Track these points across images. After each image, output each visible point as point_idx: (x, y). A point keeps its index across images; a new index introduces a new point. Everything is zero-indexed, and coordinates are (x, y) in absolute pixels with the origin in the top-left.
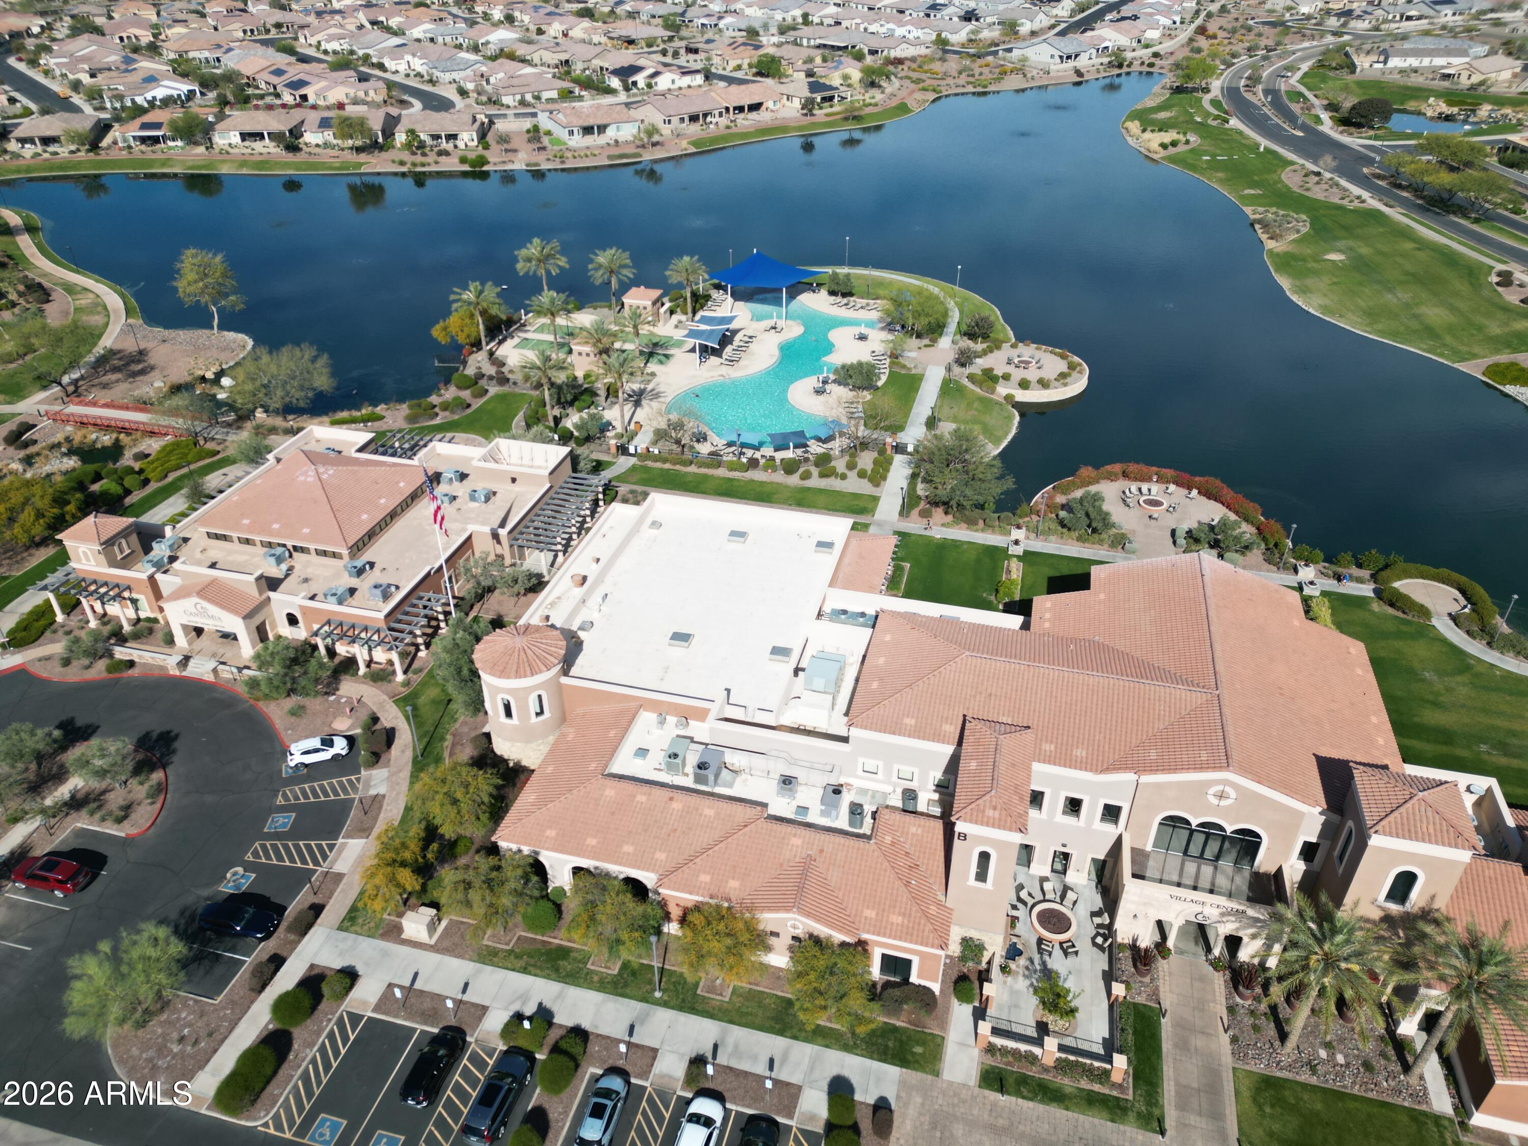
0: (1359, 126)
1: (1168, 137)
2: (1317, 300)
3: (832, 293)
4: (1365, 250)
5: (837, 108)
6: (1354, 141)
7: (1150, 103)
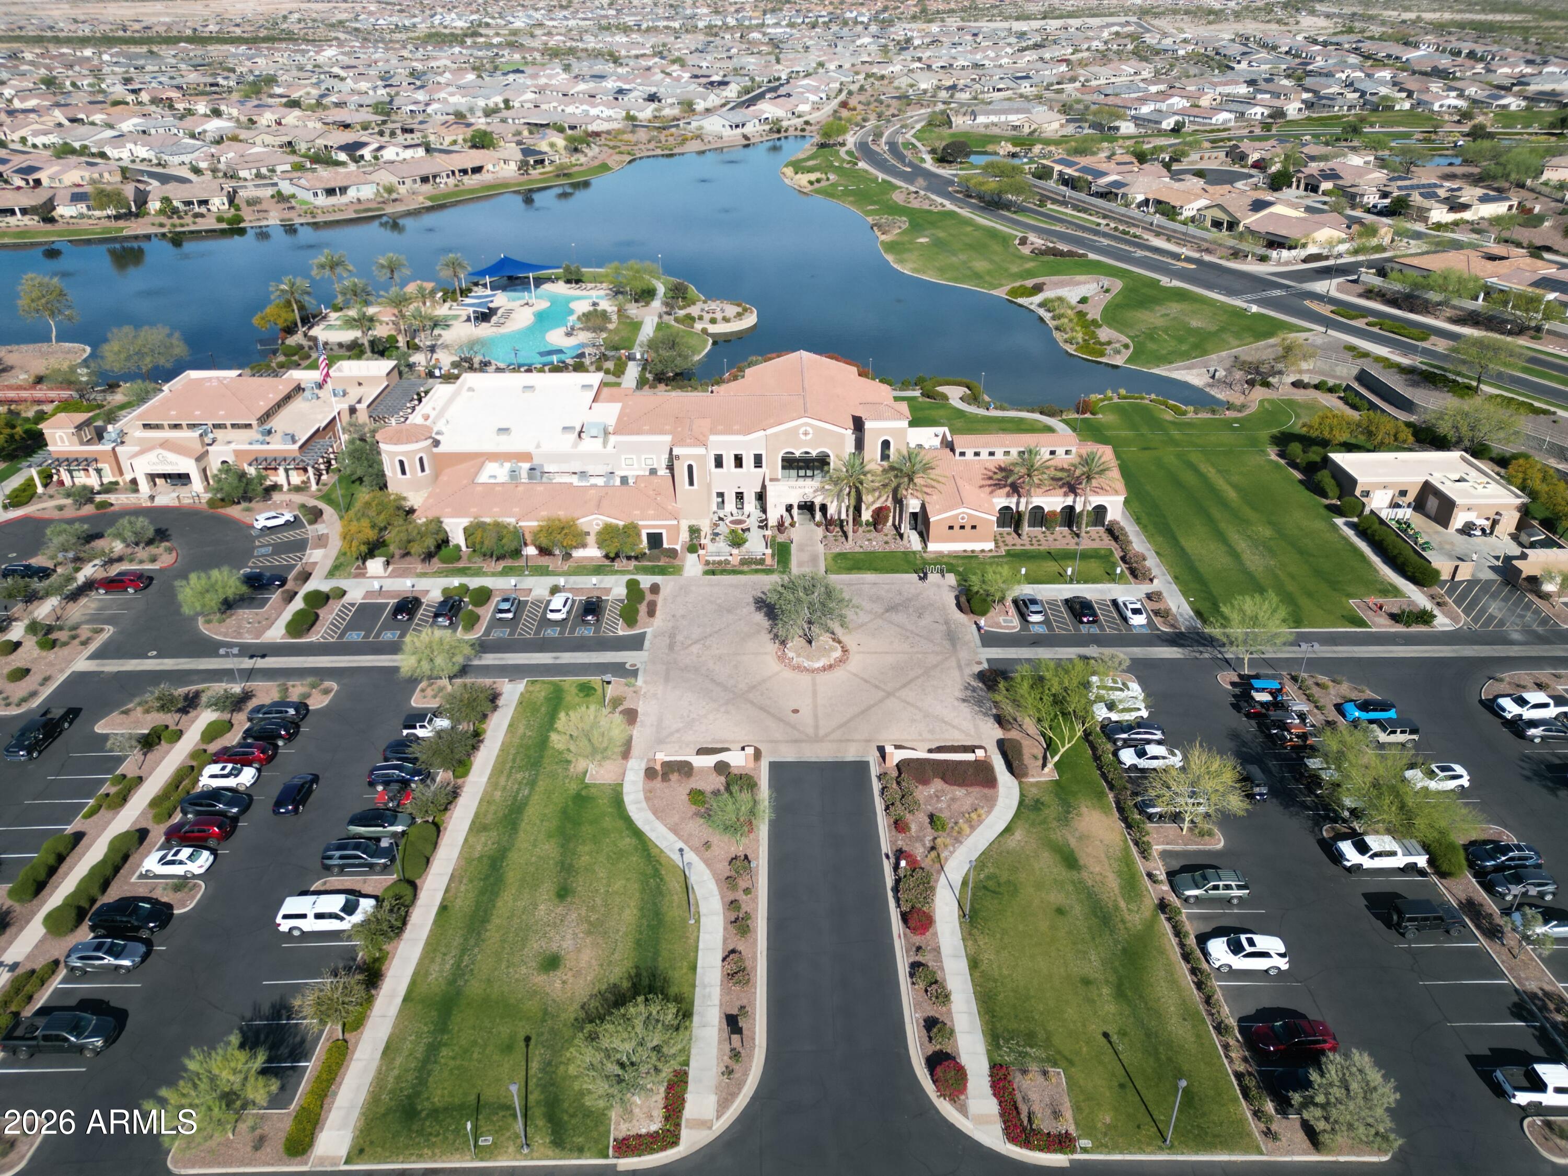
0: (950, 162)
1: (813, 176)
2: (910, 265)
3: (568, 281)
4: (941, 234)
5: (548, 168)
6: (945, 172)
7: (801, 156)
